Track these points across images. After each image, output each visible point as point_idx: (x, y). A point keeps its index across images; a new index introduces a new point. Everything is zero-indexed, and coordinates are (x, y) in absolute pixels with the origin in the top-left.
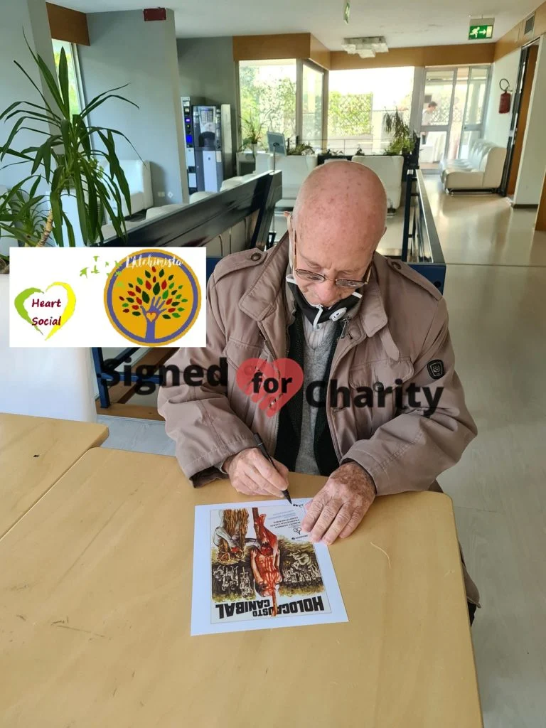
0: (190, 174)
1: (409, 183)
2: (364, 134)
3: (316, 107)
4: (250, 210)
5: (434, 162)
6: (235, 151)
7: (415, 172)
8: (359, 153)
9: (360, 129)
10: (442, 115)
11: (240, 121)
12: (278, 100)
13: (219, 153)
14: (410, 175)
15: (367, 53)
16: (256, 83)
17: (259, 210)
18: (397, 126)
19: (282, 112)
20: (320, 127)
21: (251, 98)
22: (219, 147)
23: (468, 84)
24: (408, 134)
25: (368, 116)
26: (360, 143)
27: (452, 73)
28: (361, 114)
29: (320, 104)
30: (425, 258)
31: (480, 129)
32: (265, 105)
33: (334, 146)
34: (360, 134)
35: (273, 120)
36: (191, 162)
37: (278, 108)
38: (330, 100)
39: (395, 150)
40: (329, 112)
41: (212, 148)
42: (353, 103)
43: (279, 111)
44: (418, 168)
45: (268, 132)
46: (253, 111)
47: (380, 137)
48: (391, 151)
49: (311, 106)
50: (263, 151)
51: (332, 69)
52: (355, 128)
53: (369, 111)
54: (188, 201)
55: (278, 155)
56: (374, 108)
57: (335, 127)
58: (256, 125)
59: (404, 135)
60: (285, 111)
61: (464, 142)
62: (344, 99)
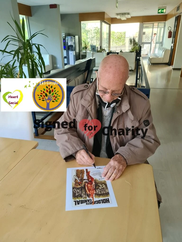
0: (65, 59)
1: (138, 62)
2: (123, 45)
3: (107, 36)
4: (85, 71)
5: (146, 54)
6: (80, 51)
7: (140, 58)
8: (121, 52)
9: (121, 43)
10: (149, 39)
11: (81, 41)
12: (94, 34)
13: (74, 52)
14: (138, 59)
15: (123, 18)
16: (87, 28)
17: (88, 71)
18: (134, 42)
19: (95, 38)
20: (108, 43)
21: (85, 34)
22: (75, 50)
23: (158, 28)
24: (138, 45)
25: (124, 39)
26: (121, 48)
27: (152, 25)
28: (122, 38)
29: (108, 35)
30: (143, 86)
31: (162, 43)
32: (90, 36)
33: (113, 49)
34: (121, 45)
35: (92, 41)
36: (65, 55)
37: (94, 37)
38: (111, 34)
39: (133, 50)
40: (111, 38)
41: (72, 50)
42: (119, 35)
43: (94, 38)
44: (141, 56)
45: (91, 45)
46: (86, 38)
47: (128, 46)
48: (132, 51)
49: (105, 36)
50: (89, 51)
51: (112, 24)
52: (120, 43)
53: (124, 37)
54: (64, 68)
55: (94, 52)
56: (126, 37)
57: (113, 43)
58: (87, 42)
59: (136, 45)
60: (96, 38)
61: (156, 47)
62: (116, 34)
